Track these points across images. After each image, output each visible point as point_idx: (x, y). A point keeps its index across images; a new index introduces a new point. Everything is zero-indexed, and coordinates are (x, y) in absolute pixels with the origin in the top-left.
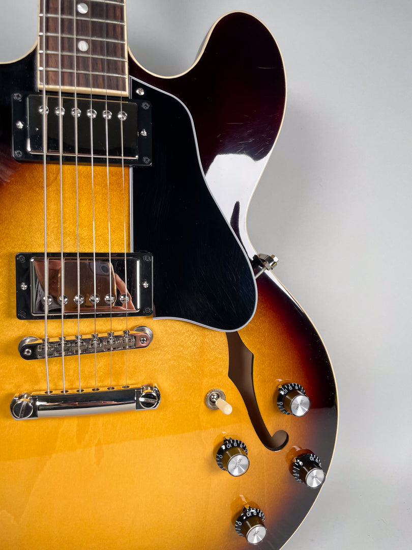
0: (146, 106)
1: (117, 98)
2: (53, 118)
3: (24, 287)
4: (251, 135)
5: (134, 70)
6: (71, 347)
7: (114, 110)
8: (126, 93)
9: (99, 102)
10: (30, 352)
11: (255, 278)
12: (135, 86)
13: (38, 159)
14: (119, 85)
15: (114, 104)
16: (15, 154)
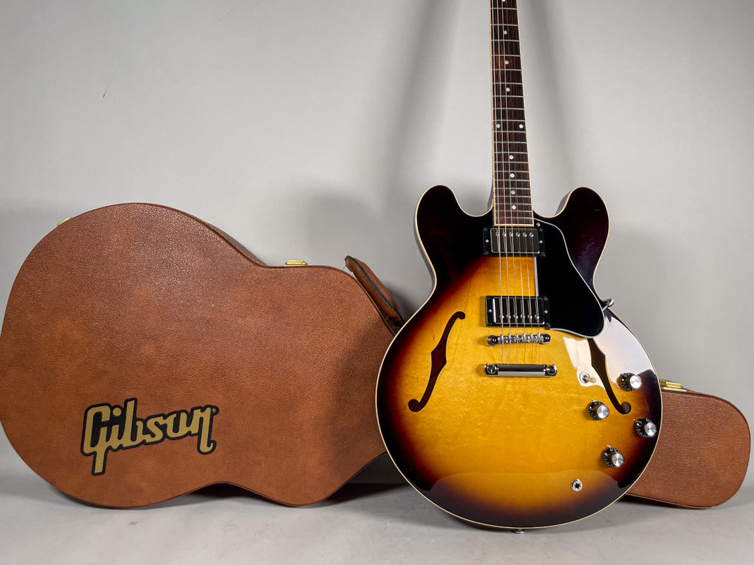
0: (541, 230)
1: (530, 227)
2: (502, 237)
3: (491, 311)
4: (593, 241)
5: (536, 216)
6: (512, 340)
7: (528, 233)
8: (533, 225)
9: (521, 230)
10: (493, 341)
11: (602, 311)
12: (536, 222)
13: (497, 255)
14: (529, 222)
15: (528, 230)
16: (487, 253)
